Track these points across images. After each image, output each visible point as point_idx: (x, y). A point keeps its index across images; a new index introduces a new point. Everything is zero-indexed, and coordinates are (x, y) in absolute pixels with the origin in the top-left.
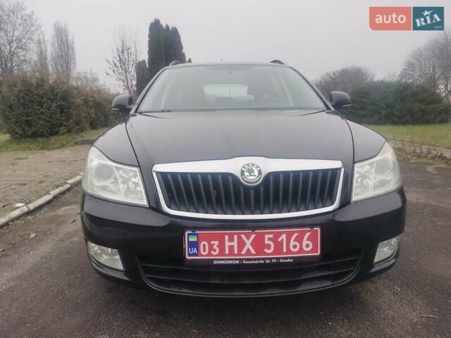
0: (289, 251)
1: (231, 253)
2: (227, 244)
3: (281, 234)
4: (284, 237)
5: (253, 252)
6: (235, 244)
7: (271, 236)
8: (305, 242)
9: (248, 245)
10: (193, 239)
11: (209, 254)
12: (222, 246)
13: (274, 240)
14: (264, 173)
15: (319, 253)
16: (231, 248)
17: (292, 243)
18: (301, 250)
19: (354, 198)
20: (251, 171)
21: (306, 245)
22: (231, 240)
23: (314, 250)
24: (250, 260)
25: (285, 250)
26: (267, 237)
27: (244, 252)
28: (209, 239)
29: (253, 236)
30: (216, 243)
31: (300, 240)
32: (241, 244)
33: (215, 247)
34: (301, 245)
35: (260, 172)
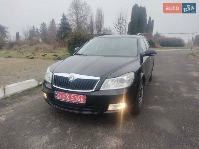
0: (77, 101)
1: (64, 99)
2: (63, 96)
3: (75, 96)
4: (76, 97)
5: (69, 99)
6: (65, 96)
7: (73, 96)
8: (81, 99)
9: (68, 97)
10: (56, 93)
11: (59, 98)
12: (62, 96)
13: (74, 97)
14: (75, 79)
15: (85, 103)
16: (64, 97)
17: (78, 99)
18: (80, 101)
19: (101, 89)
20: (72, 78)
21: (81, 100)
22: (64, 95)
23: (84, 102)
24: (68, 101)
25: (76, 100)
26: (72, 96)
27: (67, 99)
28: (60, 94)
29: (69, 95)
30: (61, 95)
31: (80, 98)
32: (66, 97)
33: (61, 96)
34: (80, 99)
35: (74, 78)
